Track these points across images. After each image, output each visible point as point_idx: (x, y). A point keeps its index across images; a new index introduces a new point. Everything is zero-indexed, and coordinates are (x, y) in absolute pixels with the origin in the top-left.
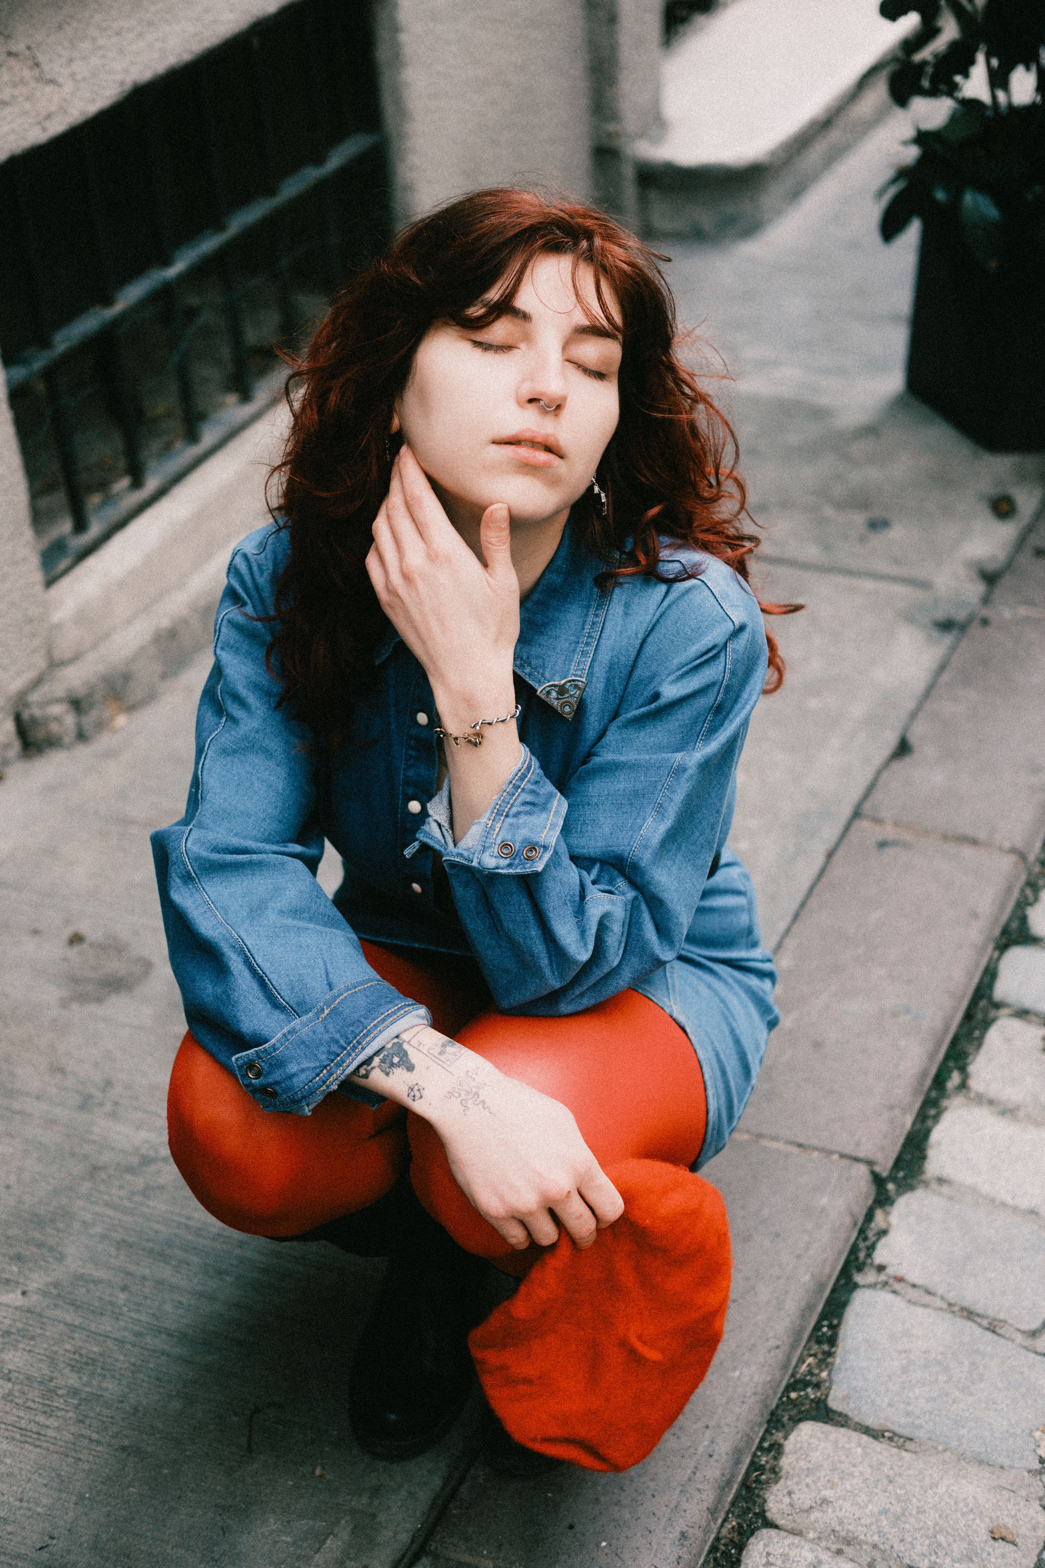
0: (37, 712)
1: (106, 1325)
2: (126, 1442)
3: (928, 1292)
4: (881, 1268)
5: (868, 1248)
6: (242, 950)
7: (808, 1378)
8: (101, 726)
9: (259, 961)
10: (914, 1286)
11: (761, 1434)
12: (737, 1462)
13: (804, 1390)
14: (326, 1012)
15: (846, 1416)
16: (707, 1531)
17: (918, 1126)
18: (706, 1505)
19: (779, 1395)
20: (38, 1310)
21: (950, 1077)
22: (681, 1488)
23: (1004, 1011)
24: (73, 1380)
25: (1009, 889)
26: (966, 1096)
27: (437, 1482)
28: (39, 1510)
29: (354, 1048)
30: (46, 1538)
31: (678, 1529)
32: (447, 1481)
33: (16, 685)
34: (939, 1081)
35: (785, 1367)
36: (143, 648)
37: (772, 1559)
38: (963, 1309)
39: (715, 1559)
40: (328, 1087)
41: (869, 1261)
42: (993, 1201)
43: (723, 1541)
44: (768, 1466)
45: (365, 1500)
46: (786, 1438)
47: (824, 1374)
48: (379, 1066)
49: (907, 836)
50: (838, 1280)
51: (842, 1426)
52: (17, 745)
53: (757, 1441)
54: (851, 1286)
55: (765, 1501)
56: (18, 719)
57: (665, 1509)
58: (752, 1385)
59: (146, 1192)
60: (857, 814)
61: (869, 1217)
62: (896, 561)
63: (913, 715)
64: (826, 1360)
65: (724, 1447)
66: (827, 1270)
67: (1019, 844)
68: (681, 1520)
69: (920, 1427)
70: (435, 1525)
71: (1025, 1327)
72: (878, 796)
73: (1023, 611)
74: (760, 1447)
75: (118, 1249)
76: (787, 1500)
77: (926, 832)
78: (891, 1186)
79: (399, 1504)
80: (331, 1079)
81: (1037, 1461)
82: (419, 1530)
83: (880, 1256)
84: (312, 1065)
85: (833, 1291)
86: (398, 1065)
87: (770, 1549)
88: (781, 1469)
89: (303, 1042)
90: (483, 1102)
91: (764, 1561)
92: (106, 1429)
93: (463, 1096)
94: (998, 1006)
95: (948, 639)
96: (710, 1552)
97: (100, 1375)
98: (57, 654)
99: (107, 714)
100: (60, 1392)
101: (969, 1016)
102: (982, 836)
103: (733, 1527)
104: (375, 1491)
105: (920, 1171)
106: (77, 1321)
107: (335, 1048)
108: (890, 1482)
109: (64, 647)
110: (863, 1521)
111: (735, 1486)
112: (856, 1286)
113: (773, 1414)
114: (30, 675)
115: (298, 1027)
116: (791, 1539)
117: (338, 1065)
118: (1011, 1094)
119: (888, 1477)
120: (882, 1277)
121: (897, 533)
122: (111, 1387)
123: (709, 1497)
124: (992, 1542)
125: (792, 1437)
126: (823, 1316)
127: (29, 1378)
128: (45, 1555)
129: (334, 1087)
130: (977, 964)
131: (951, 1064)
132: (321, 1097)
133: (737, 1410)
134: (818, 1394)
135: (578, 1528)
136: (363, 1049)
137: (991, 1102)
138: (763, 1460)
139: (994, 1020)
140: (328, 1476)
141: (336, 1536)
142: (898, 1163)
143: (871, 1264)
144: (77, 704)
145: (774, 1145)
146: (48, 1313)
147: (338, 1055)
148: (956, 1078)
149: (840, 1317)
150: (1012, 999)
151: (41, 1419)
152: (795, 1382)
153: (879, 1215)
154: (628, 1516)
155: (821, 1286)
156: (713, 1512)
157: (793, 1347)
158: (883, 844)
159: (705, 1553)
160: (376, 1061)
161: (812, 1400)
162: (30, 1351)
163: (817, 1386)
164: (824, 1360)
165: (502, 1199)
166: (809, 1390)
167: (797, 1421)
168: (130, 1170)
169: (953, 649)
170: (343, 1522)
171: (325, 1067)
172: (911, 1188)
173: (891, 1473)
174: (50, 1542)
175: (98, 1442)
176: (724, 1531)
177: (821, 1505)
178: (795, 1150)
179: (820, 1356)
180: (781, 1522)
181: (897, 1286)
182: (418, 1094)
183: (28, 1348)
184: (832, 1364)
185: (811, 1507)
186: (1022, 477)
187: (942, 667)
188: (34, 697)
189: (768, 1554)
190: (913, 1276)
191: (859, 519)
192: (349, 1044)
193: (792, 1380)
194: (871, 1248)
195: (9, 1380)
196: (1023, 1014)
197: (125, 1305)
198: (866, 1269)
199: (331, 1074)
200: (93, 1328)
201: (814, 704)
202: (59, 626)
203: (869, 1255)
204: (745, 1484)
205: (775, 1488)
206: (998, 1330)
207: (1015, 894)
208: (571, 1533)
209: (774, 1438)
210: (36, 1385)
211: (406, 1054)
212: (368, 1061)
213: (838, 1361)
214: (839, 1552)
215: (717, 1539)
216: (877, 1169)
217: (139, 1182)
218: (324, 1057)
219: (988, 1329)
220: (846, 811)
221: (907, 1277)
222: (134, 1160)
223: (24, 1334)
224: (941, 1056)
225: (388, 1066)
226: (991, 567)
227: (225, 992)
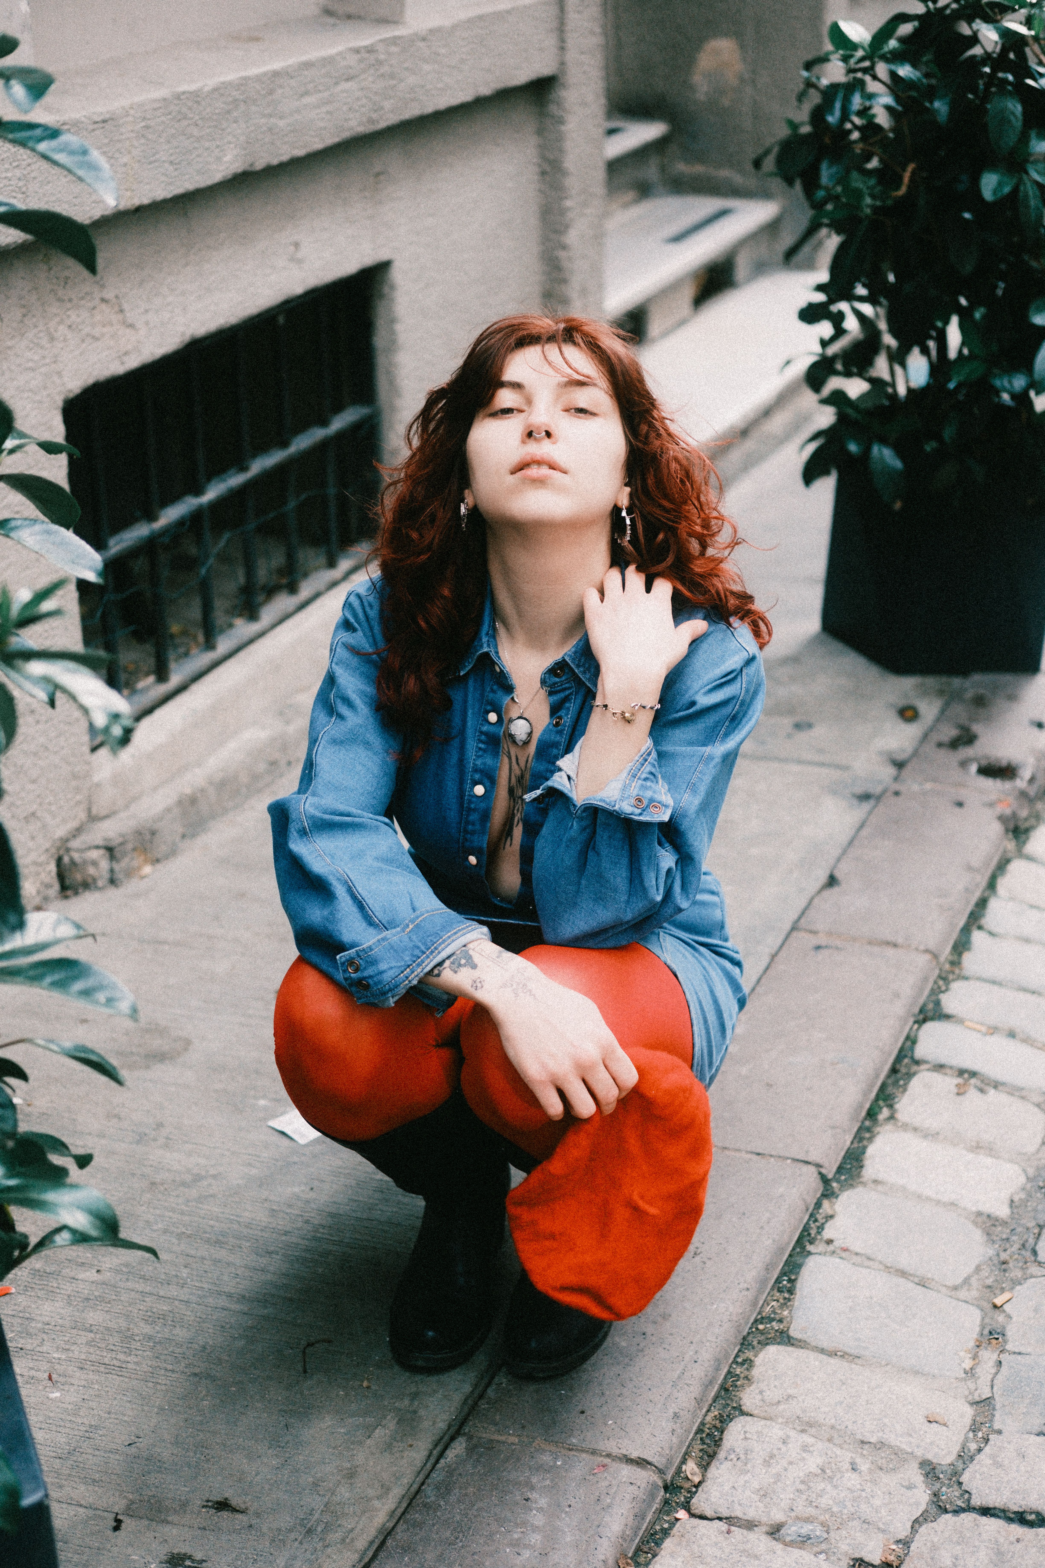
0: (76, 856)
1: (173, 1291)
2: (197, 1371)
3: (869, 1259)
4: (829, 1242)
5: (818, 1228)
6: (346, 882)
7: (772, 1316)
8: (130, 873)
9: (360, 890)
10: (857, 1254)
11: (736, 1351)
12: (718, 1369)
13: (770, 1323)
14: (411, 927)
15: (805, 1341)
16: (695, 1416)
17: (855, 1145)
18: (693, 1395)
19: (749, 1325)
20: (113, 1282)
21: (881, 1112)
22: (672, 1383)
23: (923, 1067)
24: (147, 1329)
25: (925, 979)
26: (895, 1124)
27: (467, 1388)
28: (126, 1418)
29: (432, 952)
30: (133, 1438)
31: (671, 1411)
32: (476, 1386)
33: (61, 832)
34: (871, 1114)
35: (754, 1303)
36: (168, 810)
37: (748, 1435)
38: (897, 1270)
39: (701, 1439)
40: (410, 981)
41: (819, 1237)
42: (919, 1196)
43: (707, 1426)
44: (742, 1375)
45: (406, 1402)
46: (756, 1356)
47: (786, 1313)
48: (450, 967)
49: (838, 943)
50: (794, 1249)
51: (802, 1348)
52: (57, 886)
53: (733, 1356)
54: (805, 1253)
55: (740, 1399)
56: (59, 861)
57: (659, 1397)
58: (728, 1313)
59: (201, 1199)
60: (794, 928)
61: (818, 1205)
62: (821, 751)
63: (839, 860)
64: (786, 1303)
65: (707, 1355)
66: (786, 1238)
67: (932, 944)
68: (673, 1405)
69: (866, 1348)
70: (468, 1415)
71: (950, 1283)
72: (811, 913)
73: (928, 786)
74: (735, 1362)
75: (178, 1239)
76: (759, 1397)
77: (854, 939)
78: (835, 1185)
79: (436, 1403)
80: (413, 976)
81: (962, 1372)
82: (454, 1420)
83: (827, 1233)
84: (399, 964)
85: (790, 1256)
86: (465, 965)
87: (747, 1428)
88: (753, 1377)
89: (392, 947)
90: (530, 991)
91: (742, 1436)
92: (179, 1362)
93: (514, 986)
94: (917, 1063)
95: (866, 806)
96: (696, 1433)
97: (171, 1325)
98: (94, 811)
99: (135, 863)
100: (137, 1338)
101: (894, 1070)
102: (900, 941)
103: (715, 1416)
104: (414, 1396)
105: (859, 1175)
106: (148, 1289)
107: (417, 952)
108: (844, 1384)
109: (102, 804)
110: (822, 1410)
111: (716, 1387)
112: (810, 1253)
113: (744, 1338)
114: (73, 824)
115: (388, 937)
116: (763, 1422)
117: (419, 965)
118: (931, 1123)
119: (841, 1380)
120: (831, 1248)
121: (820, 731)
122: (181, 1334)
123: (695, 1390)
124: (928, 1424)
125: (761, 1355)
126: (783, 1273)
127: (107, 1329)
128: (133, 1450)
129: (415, 982)
130: (901, 1032)
131: (881, 1103)
132: (404, 991)
133: (717, 1331)
134: (781, 1327)
135: (588, 1413)
136: (439, 953)
137: (915, 1129)
138: (738, 1371)
139: (914, 1074)
140: (373, 1387)
141: (384, 1426)
142: (840, 1170)
143: (821, 1239)
144: (110, 851)
145: (737, 1154)
146: (121, 1284)
147: (419, 957)
148: (885, 1113)
149: (798, 1274)
150: (929, 1058)
151: (122, 1357)
152: (762, 1318)
153: (826, 1203)
154: (629, 1403)
155: (781, 1250)
156: (699, 1401)
157: (760, 1291)
158: (818, 948)
159: (693, 1431)
160: (447, 963)
161: (776, 1331)
162: (107, 1311)
163: (781, 1321)
164: (785, 1304)
165: (544, 1066)
166: (774, 1323)
167: (764, 1344)
168: (184, 1184)
169: (870, 813)
170: (389, 1417)
171: (409, 966)
172: (852, 1186)
173: (843, 1378)
174: (137, 1440)
175: (173, 1371)
176: (708, 1419)
177: (787, 1400)
178: (754, 1157)
179: (782, 1301)
180: (755, 1412)
181: (844, 1255)
182: (479, 985)
183: (106, 1309)
184: (792, 1306)
185: (779, 1402)
186: (924, 693)
187: (862, 826)
188: (75, 844)
189: (745, 1432)
190: (857, 1247)
191: (787, 722)
192: (428, 949)
193: (759, 1317)
194: (821, 1229)
195: (91, 1331)
196: (940, 1067)
197: (188, 1277)
198: (817, 1243)
199: (413, 972)
200: (162, 1293)
201: (754, 851)
202: (98, 785)
203: (819, 1233)
204: (724, 1388)
205: (748, 1390)
206: (926, 1284)
207: (930, 985)
208: (583, 1417)
209: (747, 1355)
210: (115, 1334)
211: (471, 957)
212: (440, 964)
213: (796, 1303)
214: (803, 1431)
215: (703, 1424)
216: (823, 1171)
217: (194, 1193)
218: (407, 958)
219: (919, 1284)
220: (787, 926)
221: (851, 1248)
222: (188, 1178)
223: (101, 1299)
224: (873, 1095)
225: (457, 967)
226: (901, 757)
227: (331, 913)
